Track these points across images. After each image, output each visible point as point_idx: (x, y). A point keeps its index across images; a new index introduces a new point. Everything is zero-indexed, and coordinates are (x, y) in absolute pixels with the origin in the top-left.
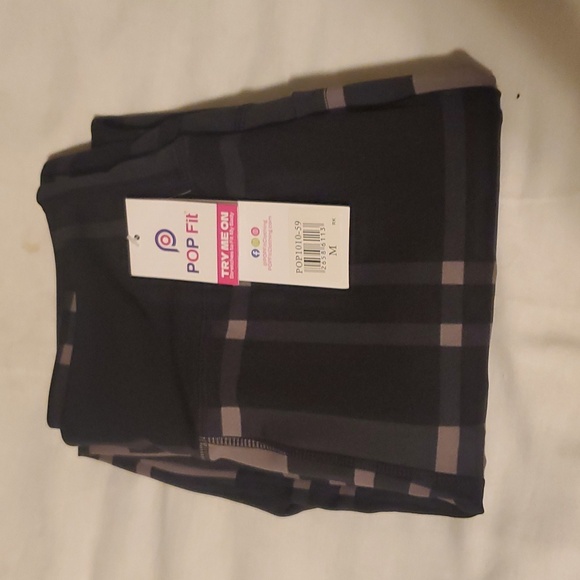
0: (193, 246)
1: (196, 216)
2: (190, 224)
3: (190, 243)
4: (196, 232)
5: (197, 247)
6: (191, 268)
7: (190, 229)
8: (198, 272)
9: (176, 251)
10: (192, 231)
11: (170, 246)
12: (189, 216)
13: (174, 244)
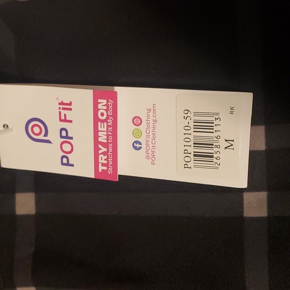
0: (67, 137)
1: (70, 104)
2: (63, 112)
3: (64, 134)
4: (71, 121)
5: (71, 138)
6: (65, 161)
7: (63, 118)
8: (72, 165)
9: (48, 142)
10: (65, 120)
11: (41, 137)
12: (62, 103)
13: (46, 135)
